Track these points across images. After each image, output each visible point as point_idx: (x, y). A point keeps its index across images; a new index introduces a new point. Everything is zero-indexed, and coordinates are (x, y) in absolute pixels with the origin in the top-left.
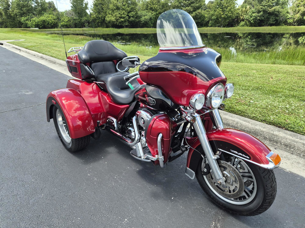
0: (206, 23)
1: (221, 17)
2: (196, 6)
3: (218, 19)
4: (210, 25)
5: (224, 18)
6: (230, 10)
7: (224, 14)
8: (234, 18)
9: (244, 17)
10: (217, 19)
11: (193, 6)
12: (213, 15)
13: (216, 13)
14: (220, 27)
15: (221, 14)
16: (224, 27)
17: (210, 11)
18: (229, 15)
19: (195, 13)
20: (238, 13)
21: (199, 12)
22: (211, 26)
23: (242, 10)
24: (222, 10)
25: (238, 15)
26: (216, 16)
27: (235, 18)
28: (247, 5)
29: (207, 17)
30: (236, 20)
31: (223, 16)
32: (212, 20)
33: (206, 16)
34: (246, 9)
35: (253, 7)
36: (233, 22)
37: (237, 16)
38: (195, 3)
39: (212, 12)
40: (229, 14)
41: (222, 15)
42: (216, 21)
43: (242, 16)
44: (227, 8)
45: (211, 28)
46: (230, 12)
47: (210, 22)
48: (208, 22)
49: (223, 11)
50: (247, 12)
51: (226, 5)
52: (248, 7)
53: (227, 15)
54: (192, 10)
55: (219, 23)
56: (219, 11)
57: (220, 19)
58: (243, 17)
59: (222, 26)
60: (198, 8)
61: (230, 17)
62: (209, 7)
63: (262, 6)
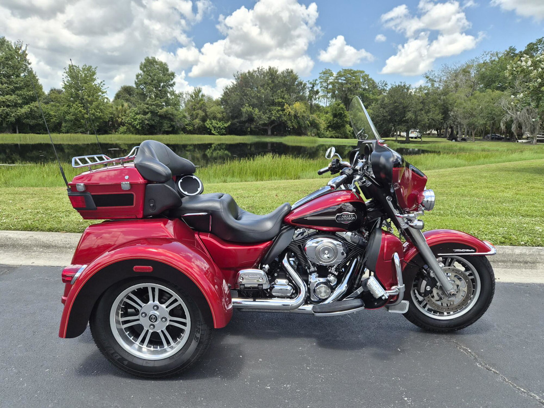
0: (55, 126)
1: (83, 118)
2: (28, 95)
3: (79, 121)
4: (64, 129)
5: (89, 119)
6: (97, 107)
7: (87, 111)
8: (107, 120)
9: (122, 119)
10: (76, 119)
11: (21, 95)
12: (67, 113)
13: (72, 110)
14: (85, 134)
15: (83, 113)
16: (92, 133)
17: (58, 106)
18: (97, 115)
19: (29, 107)
20: (111, 113)
21: (36, 107)
22: (67, 132)
23: (117, 108)
24: (83, 107)
25: (113, 116)
26: (72, 115)
27: (109, 121)
28: (122, 102)
29: (55, 116)
30: (111, 123)
31: (86, 116)
32: (66, 121)
33: (52, 113)
34: (124, 108)
35: (134, 104)
36: (106, 126)
37: (111, 117)
38: (24, 89)
39: (65, 108)
40: (98, 113)
41: (85, 113)
42: (75, 124)
43: (119, 117)
44: (91, 104)
45: (69, 134)
46: (98, 111)
47: (64, 124)
48: (60, 124)
49: (85, 107)
50: (125, 112)
51: (89, 99)
52: (126, 104)
53: (93, 114)
54: (19, 102)
55: (83, 127)
56: (77, 108)
57: (82, 121)
58: (121, 119)
59: (88, 132)
60: (33, 99)
61: (100, 118)
62: (55, 98)
63: (147, 104)
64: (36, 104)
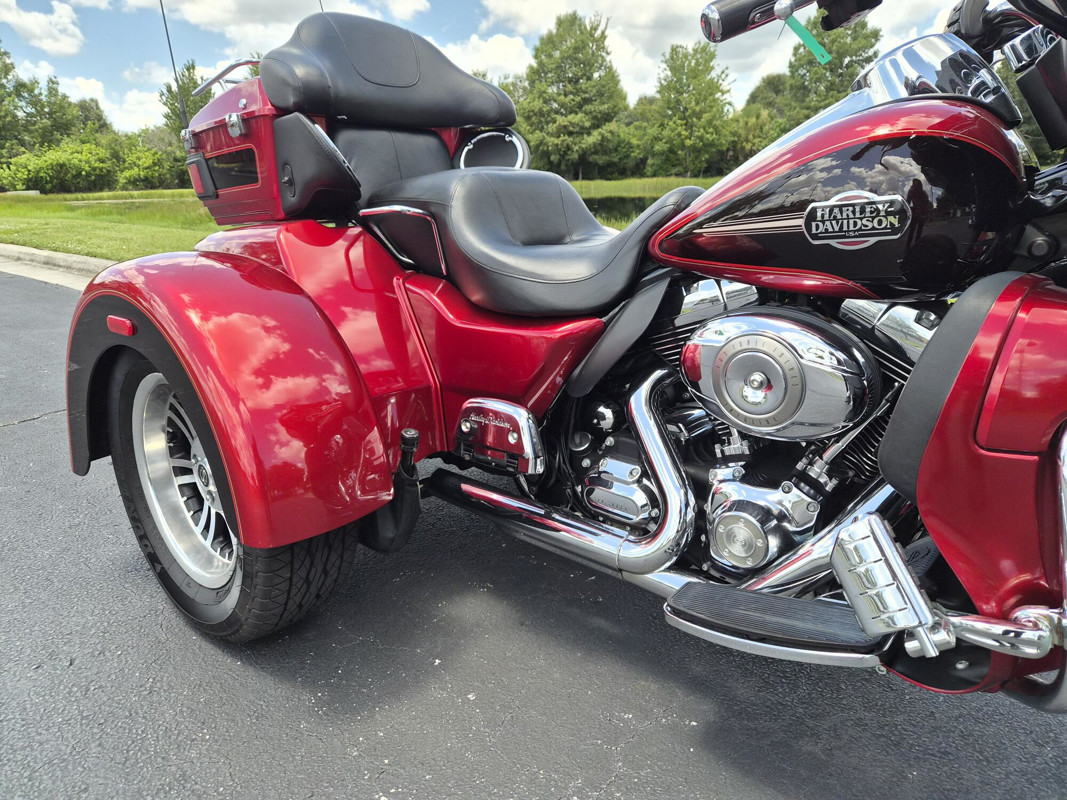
0: (637, 165)
1: (683, 146)
2: (600, 112)
3: (675, 153)
4: (649, 170)
5: (695, 150)
6: (710, 122)
7: (691, 134)
8: (725, 148)
9: (754, 144)
10: (671, 151)
11: (591, 112)
12: (657, 139)
13: (666, 133)
14: (684, 177)
15: (683, 137)
16: (695, 175)
17: (645, 128)
18: (708, 139)
19: (600, 134)
20: (734, 134)
21: (611, 132)
22: (654, 175)
23: (747, 123)
24: (686, 125)
25: (736, 139)
26: (666, 143)
27: (728, 150)
28: (759, 109)
29: (638, 146)
30: (731, 153)
31: (688, 142)
32: (654, 155)
33: (635, 141)
34: (760, 120)
35: (781, 112)
36: (722, 160)
37: (734, 142)
38: (595, 100)
39: (653, 131)
40: (708, 136)
41: (687, 138)
42: (667, 160)
43: (747, 141)
44: (699, 118)
45: (655, 179)
46: (711, 130)
47: (650, 161)
48: (643, 161)
49: (689, 126)
50: (761, 129)
51: (698, 109)
52: (765, 113)
53: (701, 138)
54: (587, 124)
55: (680, 164)
56: (675, 128)
57: (680, 152)
58: (750, 144)
59: (689, 174)
60: (607, 118)
61: (712, 144)
62: (641, 114)
63: (808, 108)
64: (612, 126)
